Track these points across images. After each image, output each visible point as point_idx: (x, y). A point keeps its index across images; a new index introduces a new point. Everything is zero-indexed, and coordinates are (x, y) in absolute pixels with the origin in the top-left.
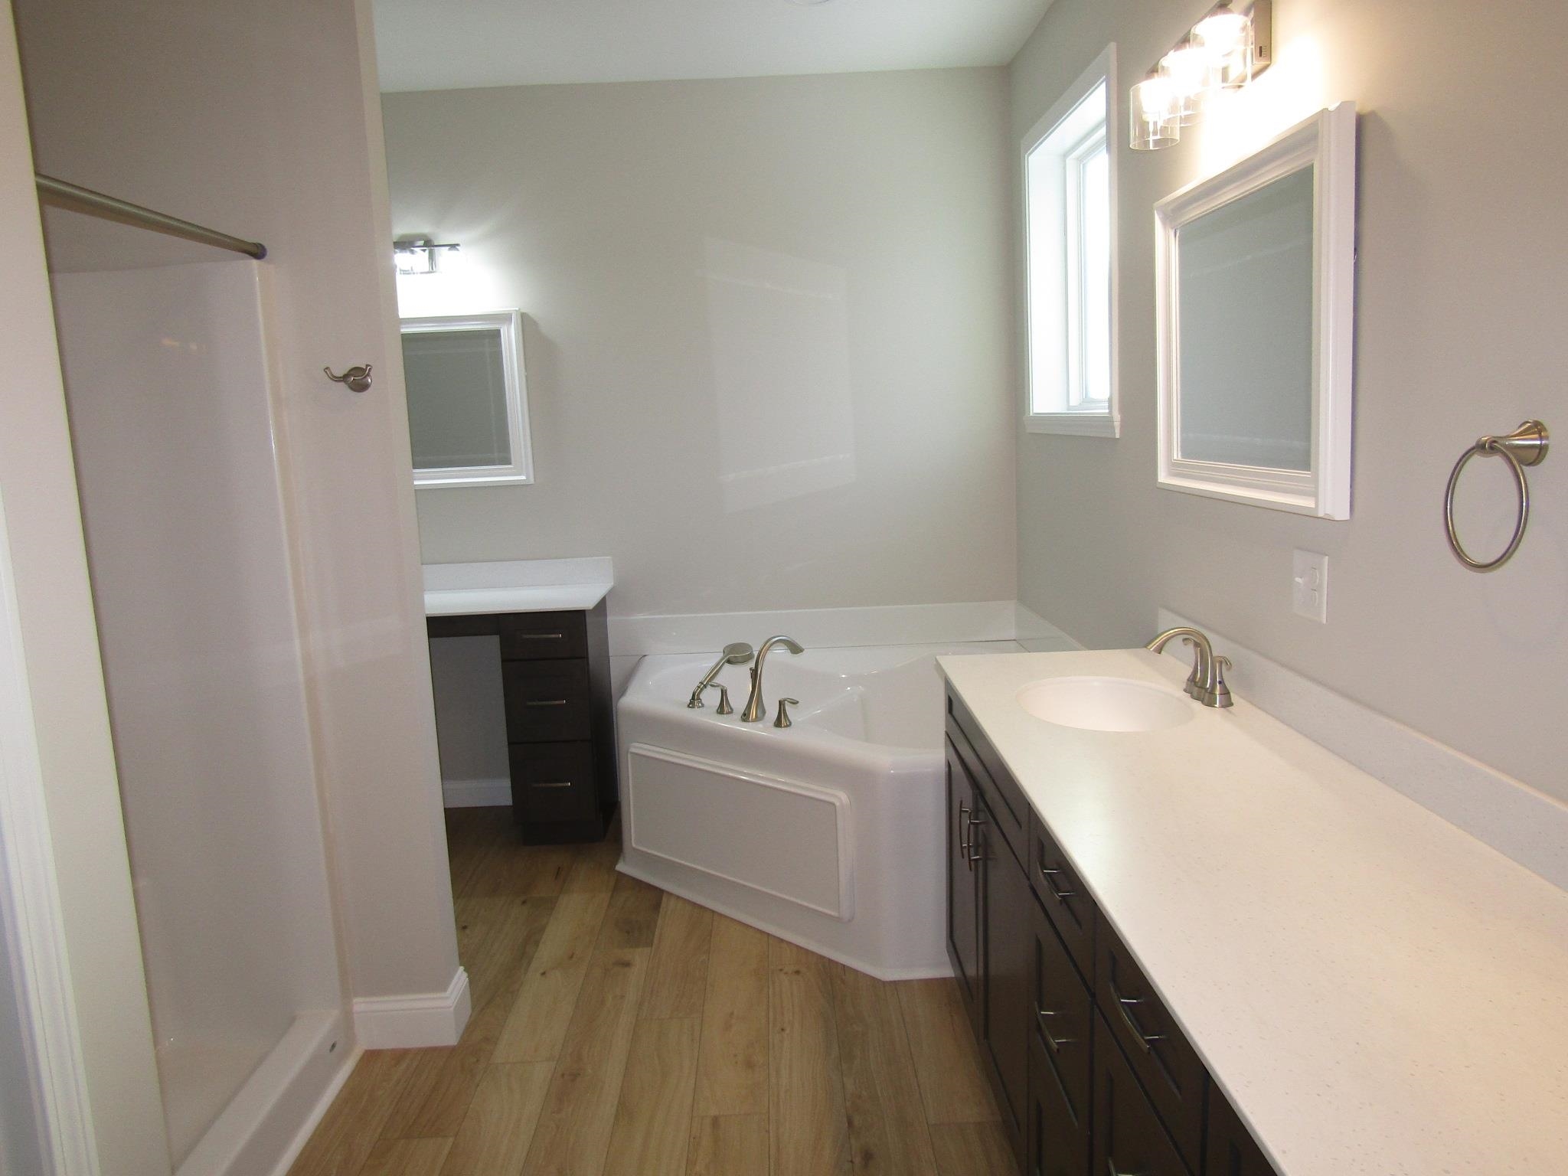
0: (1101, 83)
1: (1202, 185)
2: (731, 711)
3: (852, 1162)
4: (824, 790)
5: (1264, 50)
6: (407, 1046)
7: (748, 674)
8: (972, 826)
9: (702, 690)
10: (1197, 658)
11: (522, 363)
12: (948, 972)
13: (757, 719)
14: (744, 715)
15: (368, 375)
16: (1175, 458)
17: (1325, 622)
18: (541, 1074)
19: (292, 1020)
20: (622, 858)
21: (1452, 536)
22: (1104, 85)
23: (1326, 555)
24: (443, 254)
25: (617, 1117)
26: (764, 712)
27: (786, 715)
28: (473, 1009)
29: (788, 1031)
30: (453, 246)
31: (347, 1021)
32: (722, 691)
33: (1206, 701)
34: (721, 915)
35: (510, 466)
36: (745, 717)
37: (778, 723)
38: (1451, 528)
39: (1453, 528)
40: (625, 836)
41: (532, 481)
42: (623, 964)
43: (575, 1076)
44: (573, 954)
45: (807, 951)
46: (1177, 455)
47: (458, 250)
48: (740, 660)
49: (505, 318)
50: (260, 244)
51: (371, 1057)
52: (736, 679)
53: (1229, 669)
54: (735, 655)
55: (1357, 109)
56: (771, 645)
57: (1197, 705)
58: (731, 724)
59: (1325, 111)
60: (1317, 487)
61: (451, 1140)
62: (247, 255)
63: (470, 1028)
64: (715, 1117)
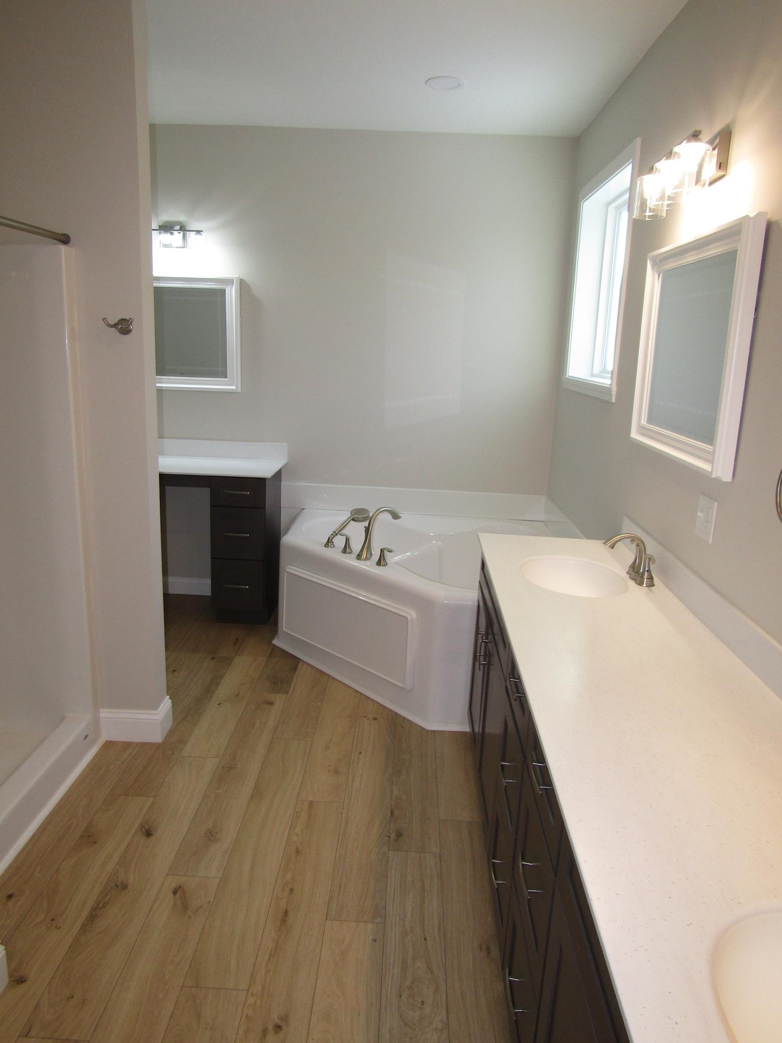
0: (629, 164)
1: (678, 248)
2: (351, 552)
3: (389, 837)
4: (401, 608)
5: (722, 165)
6: (133, 741)
7: (364, 529)
8: (483, 644)
9: (334, 536)
10: (637, 553)
11: (239, 312)
12: (467, 728)
13: (367, 559)
14: (359, 555)
15: (131, 324)
16: (642, 422)
17: (710, 542)
18: (211, 765)
19: (63, 719)
20: (276, 637)
21: (779, 505)
22: (631, 166)
23: (717, 501)
24: (192, 236)
25: (252, 797)
26: (371, 555)
27: (384, 559)
28: (173, 722)
29: (363, 754)
30: (199, 232)
31: (96, 722)
32: (346, 538)
33: (638, 581)
34: (334, 679)
35: (226, 379)
36: (359, 557)
37: (379, 563)
38: (778, 501)
39: (780, 500)
40: (279, 625)
41: (239, 390)
42: (269, 703)
43: (230, 768)
44: (239, 694)
45: (384, 707)
46: (644, 422)
47: (201, 235)
48: (361, 519)
49: (229, 282)
50: (66, 234)
51: (109, 744)
52: (356, 531)
53: (653, 564)
54: (358, 515)
55: (768, 217)
56: (382, 512)
57: (632, 583)
58: (350, 561)
59: (747, 217)
60: (714, 458)
61: (151, 799)
62: (59, 242)
63: (171, 733)
64: (312, 801)
